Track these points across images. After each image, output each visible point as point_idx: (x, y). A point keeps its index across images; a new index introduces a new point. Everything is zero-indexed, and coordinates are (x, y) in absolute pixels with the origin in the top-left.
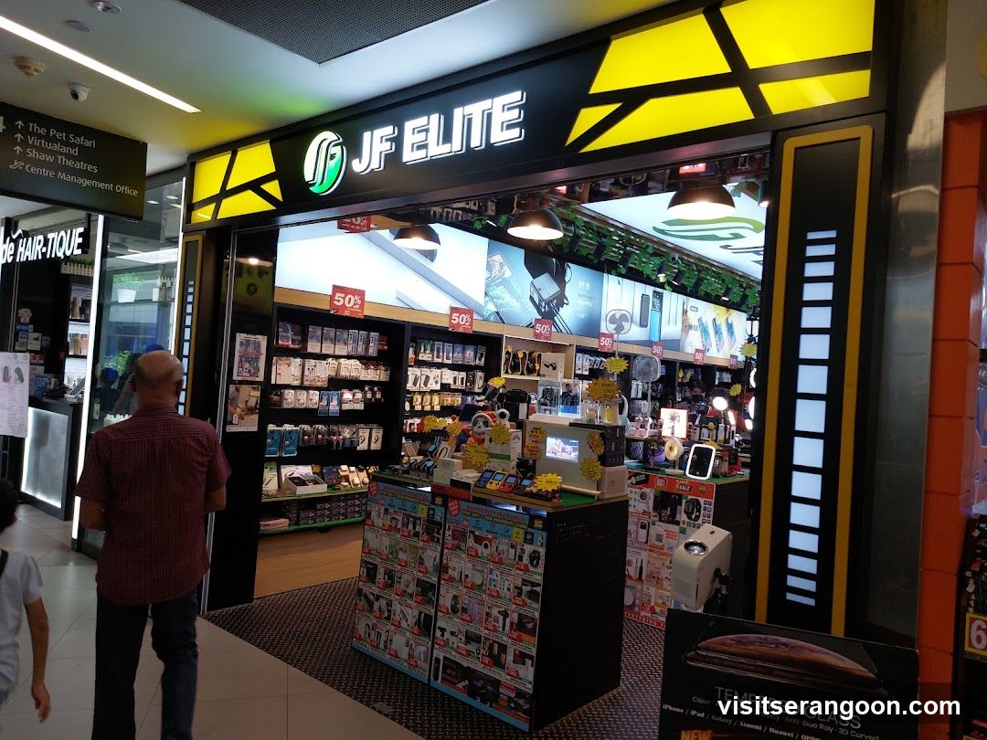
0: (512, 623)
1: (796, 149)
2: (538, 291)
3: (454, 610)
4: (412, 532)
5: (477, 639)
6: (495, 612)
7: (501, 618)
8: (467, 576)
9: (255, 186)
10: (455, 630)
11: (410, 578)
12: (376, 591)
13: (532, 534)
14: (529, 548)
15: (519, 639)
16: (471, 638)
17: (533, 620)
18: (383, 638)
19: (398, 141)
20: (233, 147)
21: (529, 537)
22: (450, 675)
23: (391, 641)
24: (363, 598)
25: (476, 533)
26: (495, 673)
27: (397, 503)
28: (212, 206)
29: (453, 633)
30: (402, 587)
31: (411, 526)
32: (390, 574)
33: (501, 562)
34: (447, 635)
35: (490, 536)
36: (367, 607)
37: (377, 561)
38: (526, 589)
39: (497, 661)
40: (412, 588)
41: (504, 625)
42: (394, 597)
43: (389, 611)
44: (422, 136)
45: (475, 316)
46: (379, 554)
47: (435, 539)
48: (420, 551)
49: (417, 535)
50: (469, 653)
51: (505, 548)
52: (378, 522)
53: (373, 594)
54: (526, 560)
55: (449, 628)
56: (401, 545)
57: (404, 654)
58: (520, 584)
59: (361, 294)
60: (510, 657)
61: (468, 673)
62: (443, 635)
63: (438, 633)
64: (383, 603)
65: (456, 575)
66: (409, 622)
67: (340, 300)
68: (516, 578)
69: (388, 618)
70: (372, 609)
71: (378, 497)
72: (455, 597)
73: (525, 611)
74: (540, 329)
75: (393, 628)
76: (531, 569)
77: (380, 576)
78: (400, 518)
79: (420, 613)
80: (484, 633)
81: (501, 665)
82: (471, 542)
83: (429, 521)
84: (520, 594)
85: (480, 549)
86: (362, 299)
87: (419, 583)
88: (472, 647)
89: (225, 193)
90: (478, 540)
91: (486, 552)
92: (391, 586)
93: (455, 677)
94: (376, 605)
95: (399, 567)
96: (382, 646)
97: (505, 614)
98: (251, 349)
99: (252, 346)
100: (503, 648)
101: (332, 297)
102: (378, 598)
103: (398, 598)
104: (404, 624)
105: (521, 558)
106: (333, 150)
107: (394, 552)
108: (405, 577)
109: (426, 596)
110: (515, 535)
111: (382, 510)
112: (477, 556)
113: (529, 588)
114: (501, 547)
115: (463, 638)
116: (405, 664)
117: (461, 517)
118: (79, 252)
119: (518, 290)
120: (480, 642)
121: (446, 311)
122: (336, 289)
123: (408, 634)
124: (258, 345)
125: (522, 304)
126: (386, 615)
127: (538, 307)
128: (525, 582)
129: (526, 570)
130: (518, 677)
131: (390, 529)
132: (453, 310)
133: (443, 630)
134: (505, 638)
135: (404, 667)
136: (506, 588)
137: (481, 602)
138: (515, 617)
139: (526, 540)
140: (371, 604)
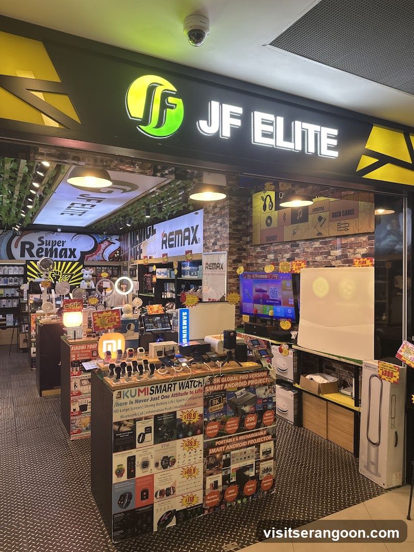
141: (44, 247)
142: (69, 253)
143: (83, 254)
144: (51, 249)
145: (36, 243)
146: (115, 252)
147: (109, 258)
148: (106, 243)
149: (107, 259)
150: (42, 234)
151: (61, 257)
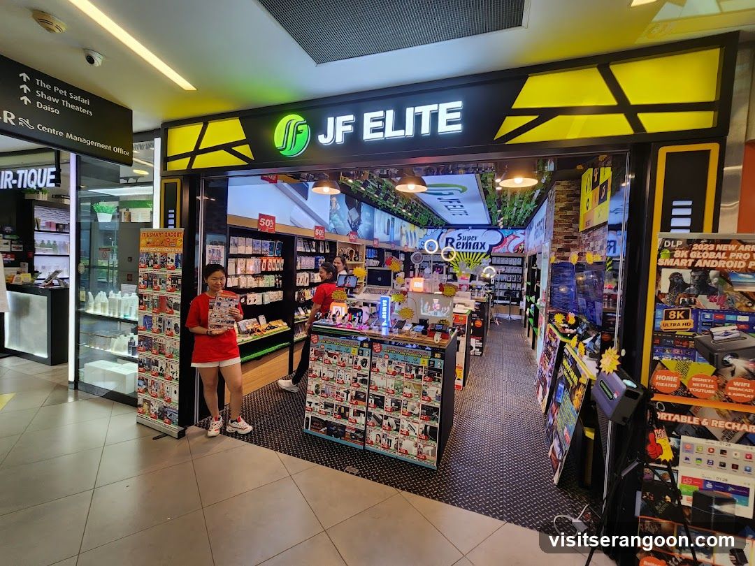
0: (352, 397)
1: (667, 153)
2: (350, 217)
3: (317, 392)
4: (415, 375)
5: (332, 406)
6: (341, 391)
7: (345, 394)
8: (324, 374)
9: (228, 147)
10: (318, 402)
11: (415, 405)
12: (385, 413)
13: (363, 351)
14: (361, 358)
15: (356, 404)
16: (326, 406)
17: (364, 393)
18: (394, 442)
19: (358, 126)
20: (205, 120)
21: (361, 352)
22: (316, 425)
23: (401, 444)
24: (372, 418)
25: (329, 352)
26: (343, 422)
27: (400, 357)
28: (188, 159)
29: (316, 404)
30: (409, 410)
31: (413, 372)
32: (398, 403)
33: (344, 365)
34: (313, 405)
35: (337, 353)
36: (376, 423)
37: (384, 394)
38: (359, 378)
39: (343, 416)
40: (417, 411)
41: (347, 397)
42: (401, 416)
43: (397, 425)
44: (380, 124)
45: (326, 231)
46: (387, 391)
47: (437, 380)
48: (424, 387)
49: (420, 377)
50: (326, 413)
51: (347, 358)
52: (383, 370)
53: (382, 416)
54: (359, 363)
55: (314, 402)
56: (406, 384)
57: (414, 451)
58: (356, 376)
59: (273, 218)
60: (351, 413)
61: (326, 423)
62: (310, 405)
63: (307, 405)
64: (392, 421)
65: (318, 374)
66: (417, 432)
67: (263, 222)
68: (354, 373)
69: (397, 430)
70: (382, 424)
71: (382, 353)
72: (317, 386)
73: (360, 390)
74: (352, 237)
75: (402, 436)
76: (362, 368)
77: (388, 403)
78: (404, 367)
79: (426, 426)
80: (335, 402)
81: (346, 418)
82: (326, 356)
83: (429, 369)
84: (356, 381)
85: (332, 360)
86: (274, 222)
87: (423, 407)
88: (329, 410)
89: (197, 151)
90: (330, 355)
91: (335, 361)
92: (399, 409)
93: (319, 426)
94: (385, 422)
95: (405, 398)
96: (392, 447)
97: (348, 392)
98: (215, 255)
99: (216, 252)
100: (347, 409)
101: (259, 220)
102: (386, 418)
103: (406, 417)
104: (412, 433)
105: (356, 363)
106: (300, 128)
107: (399, 389)
108: (410, 404)
109: (431, 415)
110: (352, 351)
111: (387, 362)
112: (330, 363)
113: (361, 378)
114: (344, 358)
115: (323, 406)
116: (415, 458)
117: (319, 344)
118: (53, 185)
119: (343, 216)
120: (333, 407)
121: (313, 228)
122: (261, 216)
123: (416, 440)
124: (219, 253)
125: (344, 224)
126: (395, 428)
127: (351, 225)
128: (359, 375)
129: (359, 368)
130: (356, 422)
131: (394, 374)
132: (317, 227)
133: (310, 403)
134: (348, 404)
135: (415, 460)
136: (348, 378)
137: (334, 387)
138: (354, 393)
139: (359, 353)
140: (380, 422)
141: (461, 241)
142: (480, 246)
143: (491, 247)
144: (467, 243)
145: (456, 238)
146: (520, 245)
147: (514, 250)
148: (512, 237)
149: (512, 251)
150: (460, 231)
151: (474, 248)
